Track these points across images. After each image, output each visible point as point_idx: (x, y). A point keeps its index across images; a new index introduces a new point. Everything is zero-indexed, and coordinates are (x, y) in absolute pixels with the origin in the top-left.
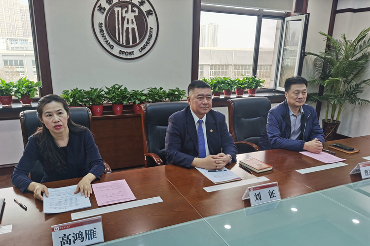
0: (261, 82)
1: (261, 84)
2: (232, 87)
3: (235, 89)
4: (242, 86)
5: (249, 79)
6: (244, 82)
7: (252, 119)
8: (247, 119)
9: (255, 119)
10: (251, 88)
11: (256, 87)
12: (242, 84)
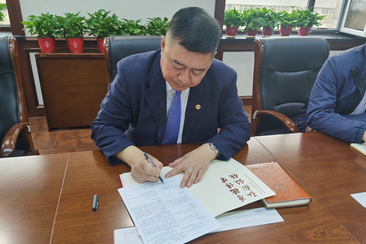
0: (319, 18)
1: (318, 21)
2: (274, 22)
3: (278, 25)
4: (290, 23)
5: (301, 12)
6: (293, 16)
7: (293, 74)
8: (285, 74)
9: (298, 73)
10: (302, 26)
11: (310, 25)
12: (289, 20)
